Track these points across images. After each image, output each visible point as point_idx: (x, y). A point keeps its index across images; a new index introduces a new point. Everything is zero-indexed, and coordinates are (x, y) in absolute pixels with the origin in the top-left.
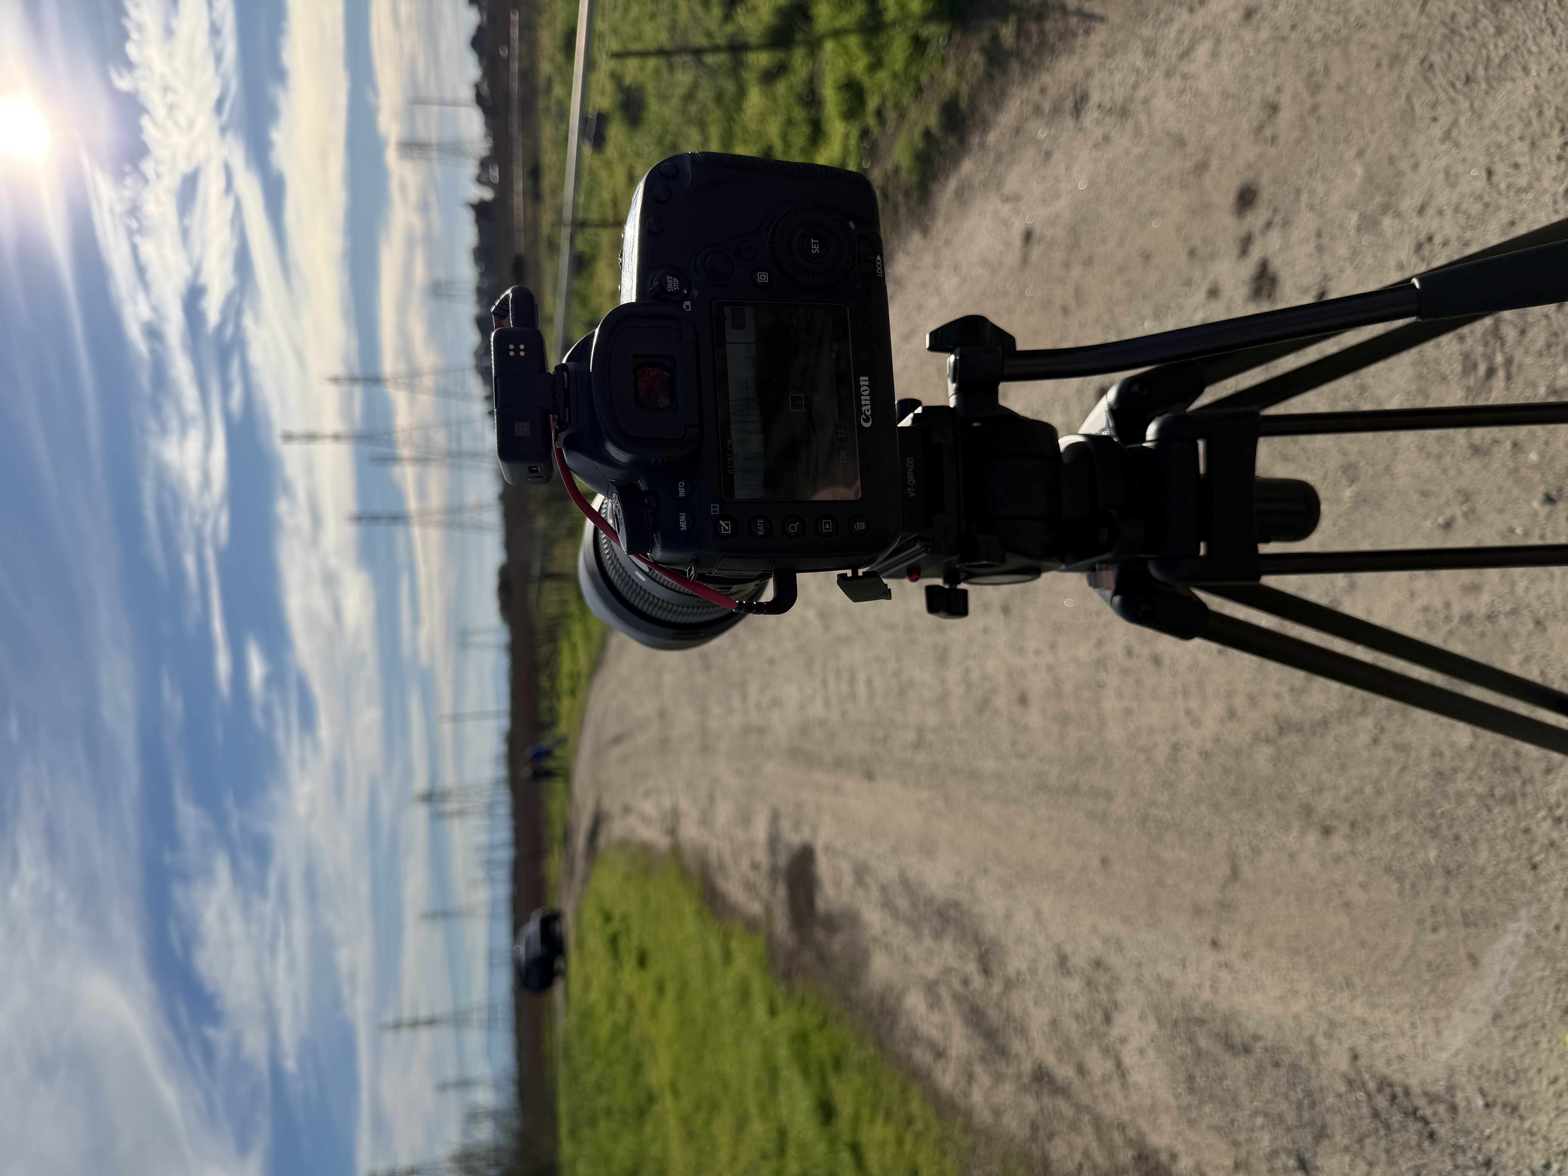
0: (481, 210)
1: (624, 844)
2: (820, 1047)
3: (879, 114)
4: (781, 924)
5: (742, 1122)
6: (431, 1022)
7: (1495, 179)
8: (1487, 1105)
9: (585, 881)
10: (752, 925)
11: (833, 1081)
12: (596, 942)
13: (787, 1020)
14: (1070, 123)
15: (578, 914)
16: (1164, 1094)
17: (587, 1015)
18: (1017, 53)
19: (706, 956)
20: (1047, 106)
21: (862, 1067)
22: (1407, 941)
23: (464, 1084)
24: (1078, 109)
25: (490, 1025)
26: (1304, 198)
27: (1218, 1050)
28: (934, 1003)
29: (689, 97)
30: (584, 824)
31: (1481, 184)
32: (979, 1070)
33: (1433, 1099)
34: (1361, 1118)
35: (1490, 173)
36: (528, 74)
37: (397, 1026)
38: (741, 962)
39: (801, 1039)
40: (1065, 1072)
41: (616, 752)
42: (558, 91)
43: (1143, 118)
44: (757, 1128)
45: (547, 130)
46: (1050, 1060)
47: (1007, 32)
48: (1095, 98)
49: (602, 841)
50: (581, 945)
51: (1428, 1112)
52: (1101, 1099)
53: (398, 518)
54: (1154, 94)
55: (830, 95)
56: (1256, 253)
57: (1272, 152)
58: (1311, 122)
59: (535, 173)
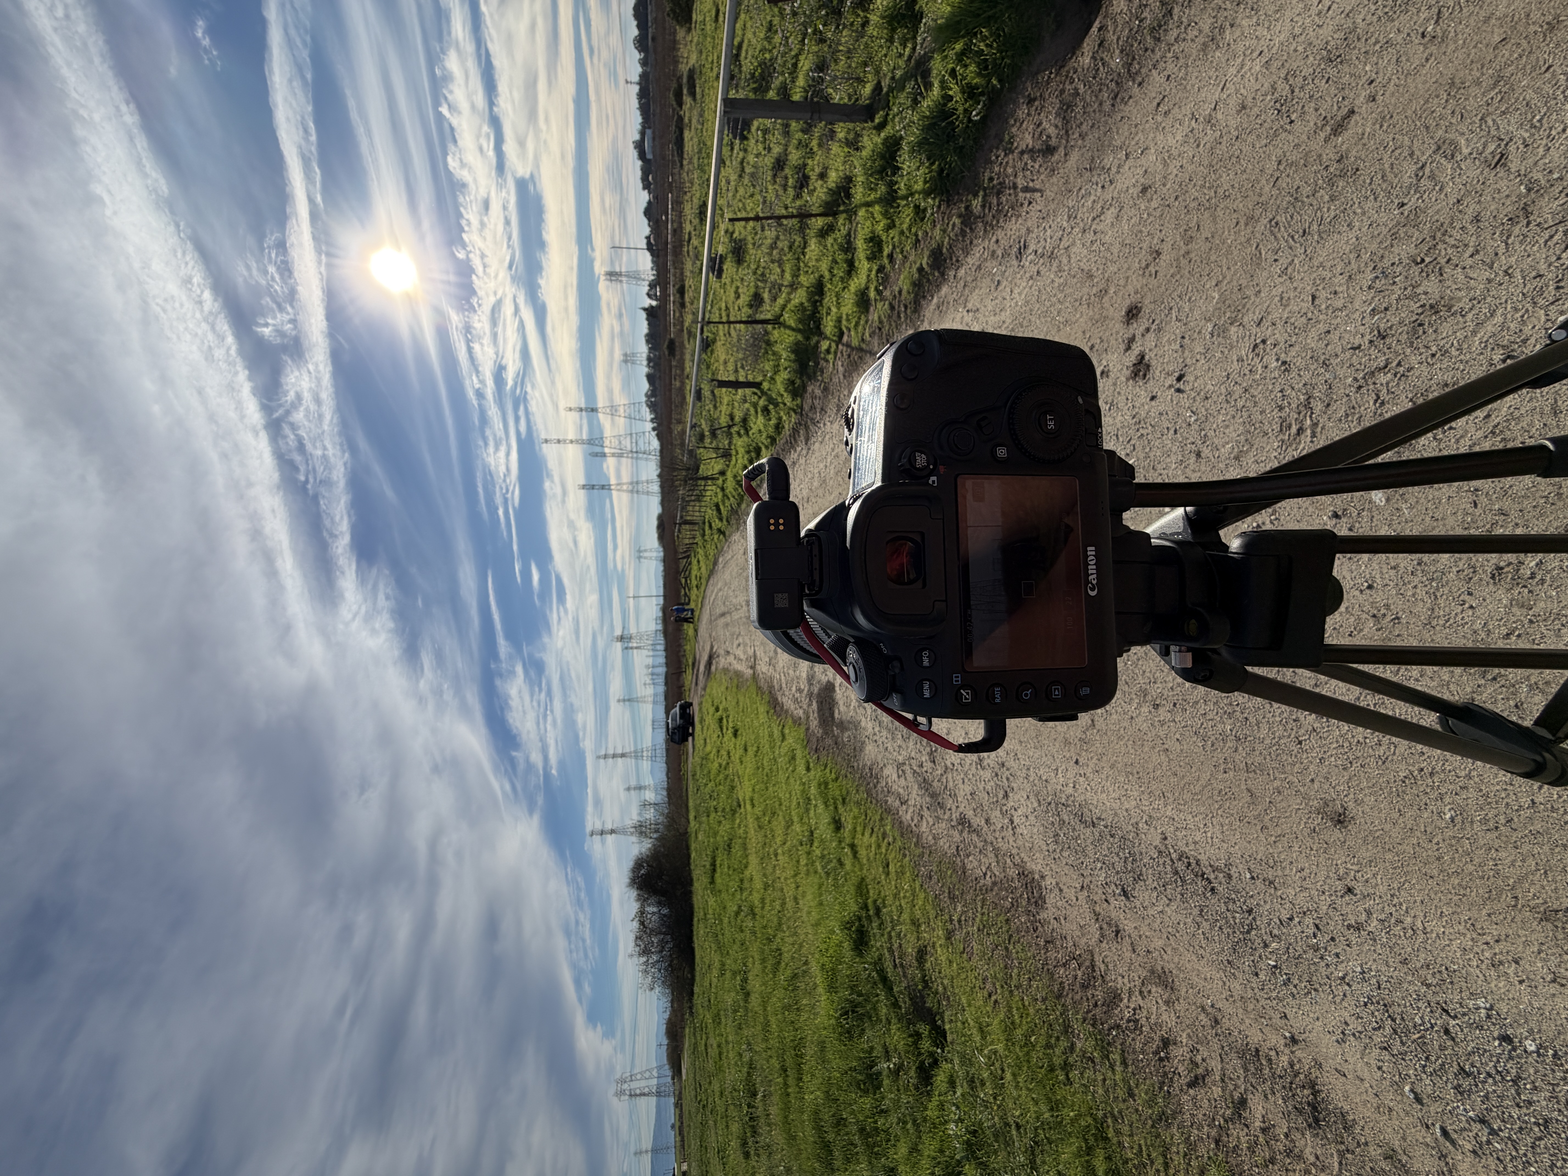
0: (650, 312)
1: (726, 670)
2: (834, 790)
3: (891, 257)
4: (814, 723)
5: (789, 824)
6: (623, 755)
7: (1317, 302)
8: (1253, 878)
9: (704, 689)
10: (797, 722)
11: (841, 809)
12: (711, 721)
13: (816, 774)
14: (1015, 263)
15: (701, 704)
16: (1039, 842)
17: (705, 758)
18: (982, 217)
19: (771, 735)
20: (999, 252)
21: (858, 803)
22: (1206, 776)
23: (640, 788)
24: (1020, 255)
25: (653, 758)
26: (1174, 314)
27: (1074, 822)
28: (902, 774)
29: (774, 246)
30: (705, 658)
31: (1306, 305)
32: (926, 813)
33: (1215, 870)
34: (1166, 873)
35: (1314, 298)
36: (678, 231)
37: (606, 757)
38: (790, 740)
39: (824, 785)
40: (978, 821)
41: (722, 620)
42: (695, 242)
43: (1065, 261)
44: (797, 827)
45: (688, 266)
46: (970, 814)
47: (976, 204)
48: (1032, 247)
49: (713, 668)
50: (702, 720)
51: (1212, 877)
52: (1000, 840)
53: (605, 487)
54: (1074, 244)
55: (860, 245)
56: (1136, 349)
57: (1154, 282)
58: (1184, 262)
59: (681, 291)
